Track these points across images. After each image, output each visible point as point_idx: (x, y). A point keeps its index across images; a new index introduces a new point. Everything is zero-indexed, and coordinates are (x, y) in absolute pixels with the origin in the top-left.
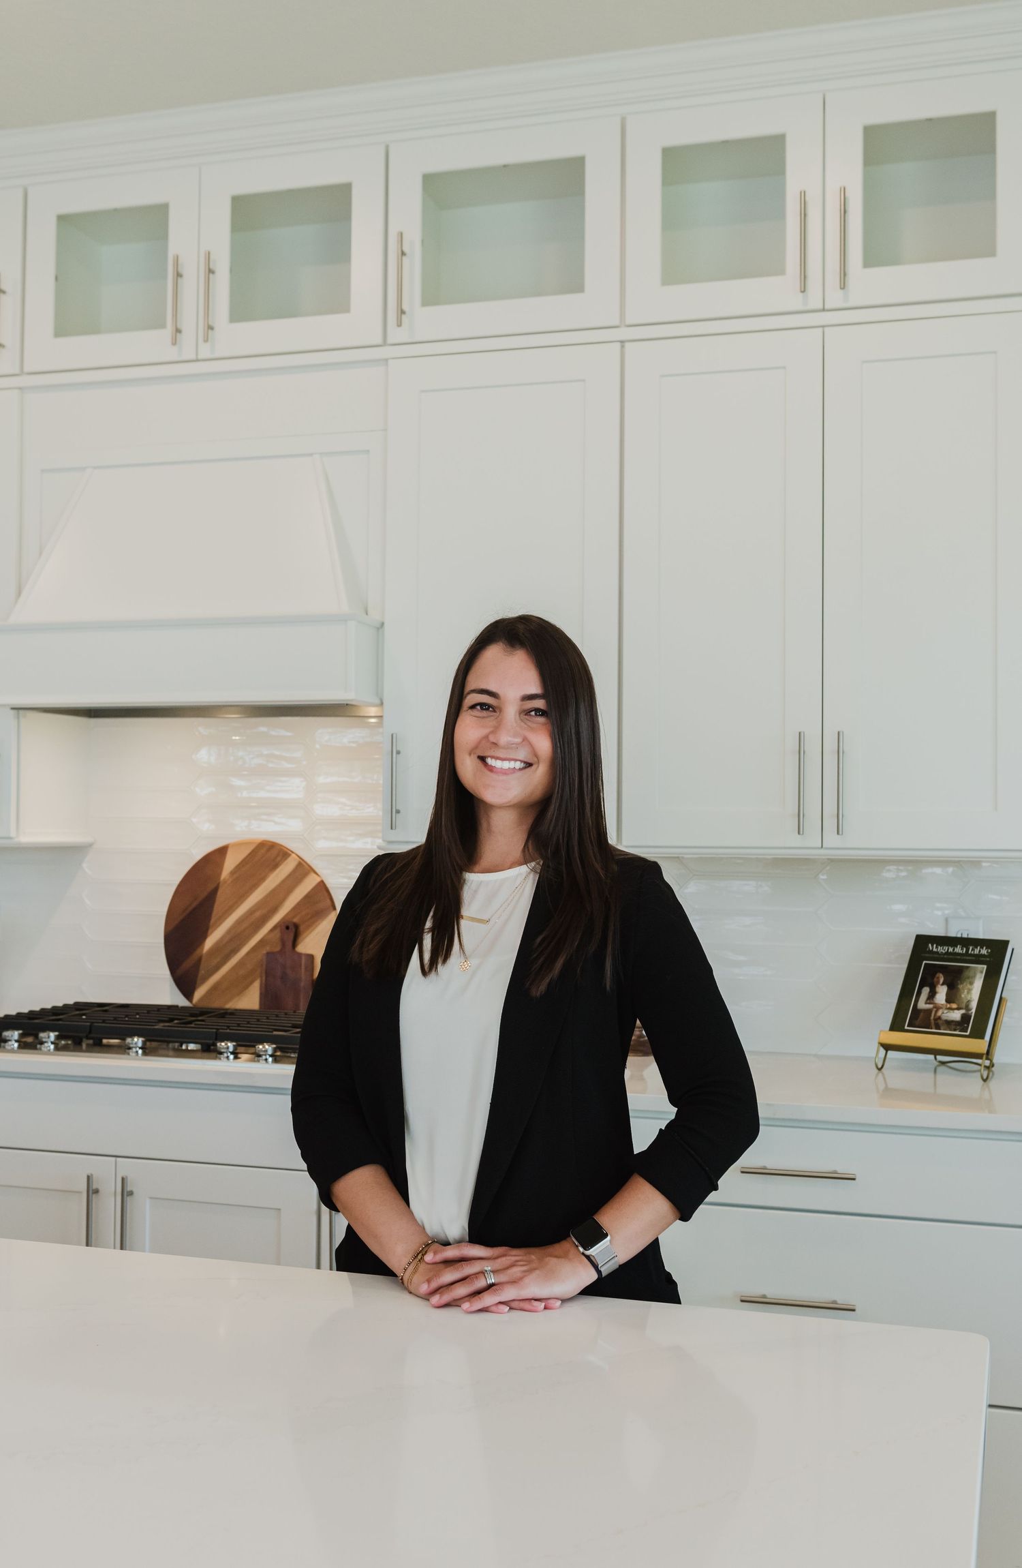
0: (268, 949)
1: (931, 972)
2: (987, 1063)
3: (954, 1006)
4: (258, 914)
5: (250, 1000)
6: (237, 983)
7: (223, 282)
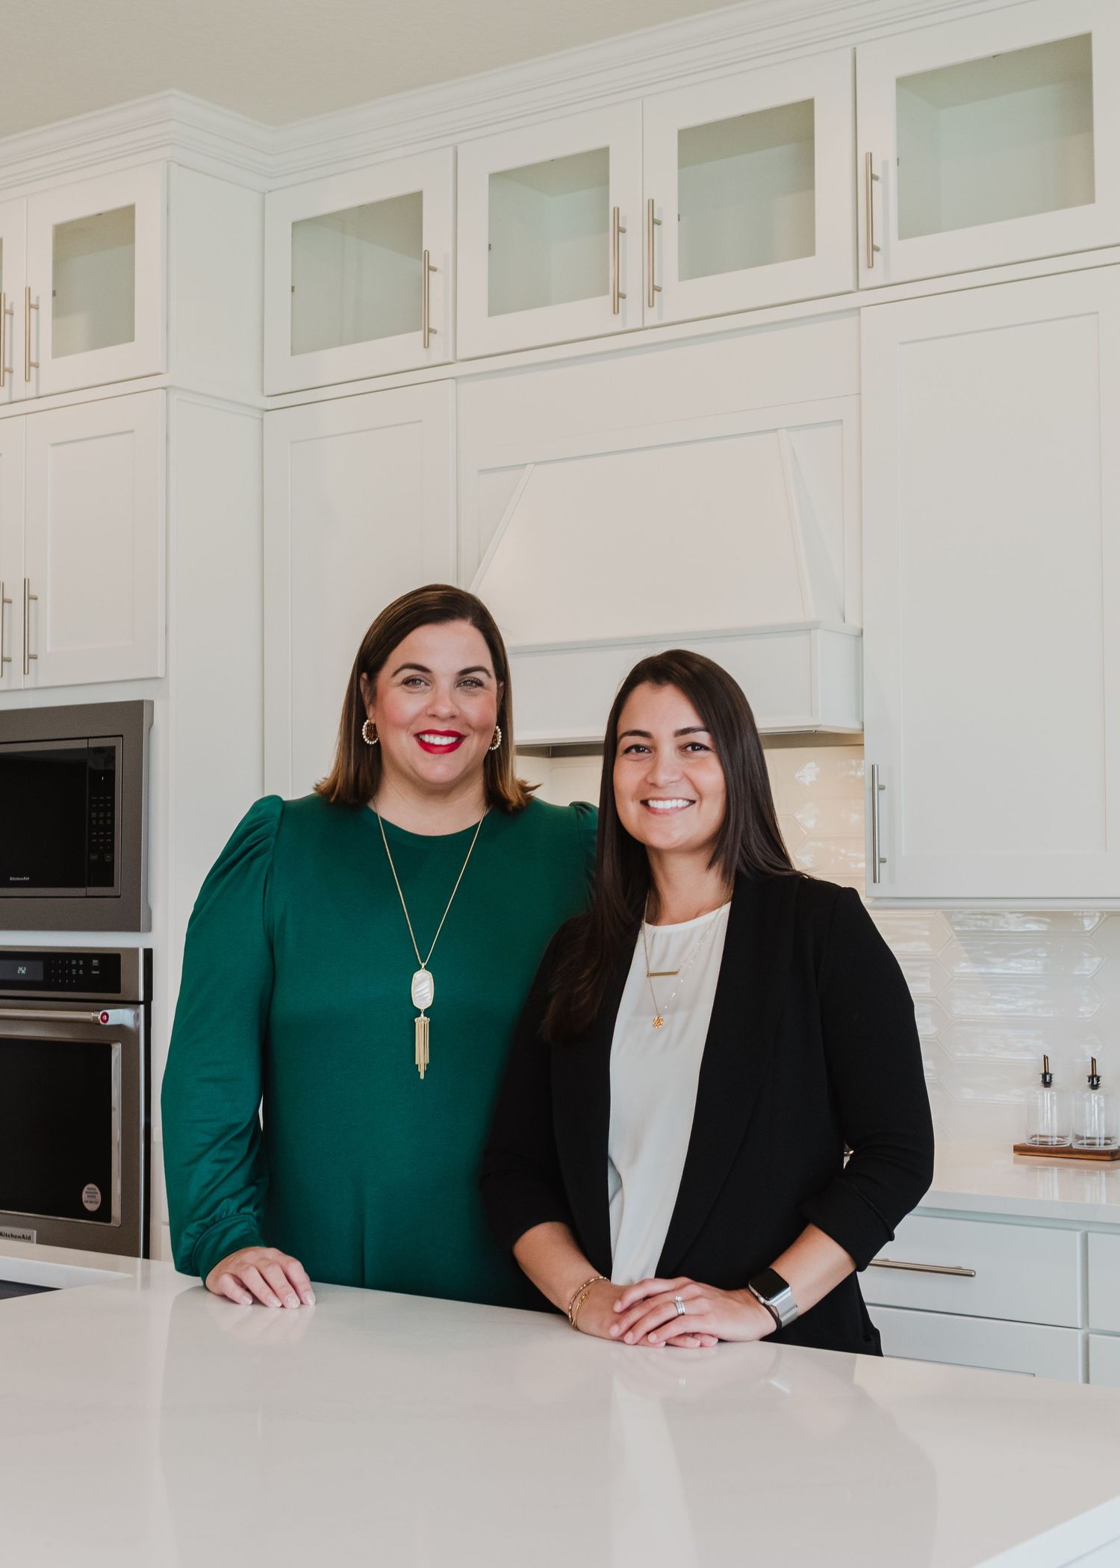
7: (670, 234)
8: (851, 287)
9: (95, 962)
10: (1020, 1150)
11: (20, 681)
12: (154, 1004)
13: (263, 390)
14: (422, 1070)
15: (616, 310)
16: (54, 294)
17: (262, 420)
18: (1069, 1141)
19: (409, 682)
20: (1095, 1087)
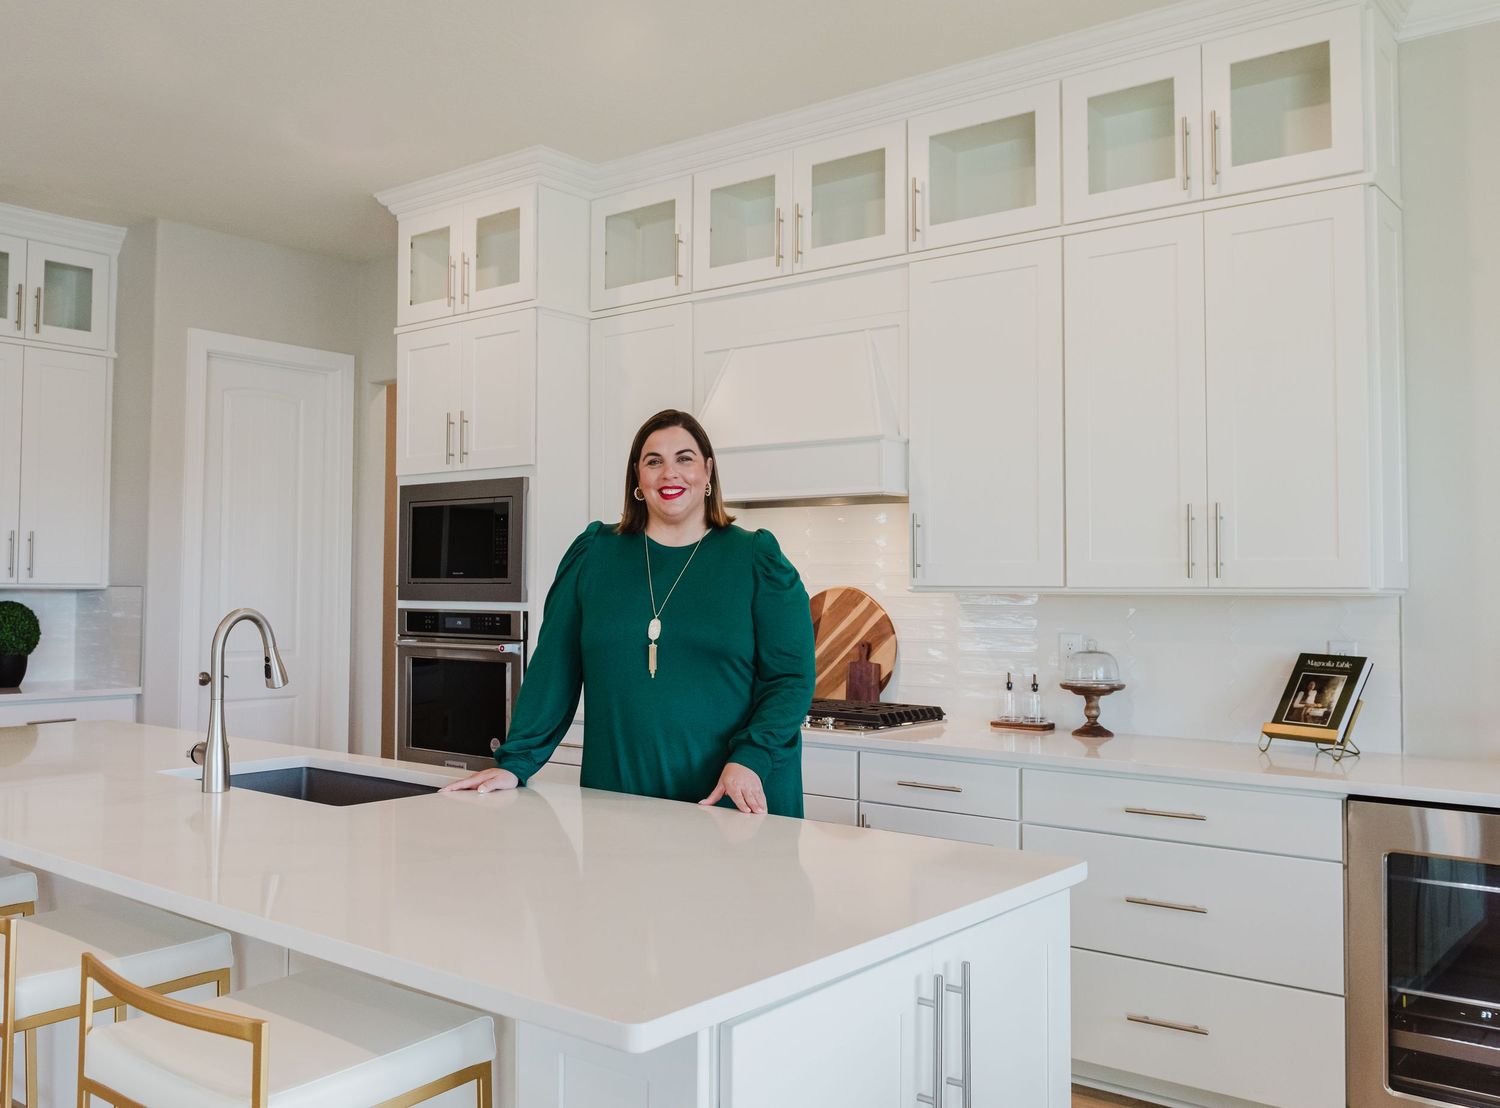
0: (852, 660)
1: (1307, 680)
2: (1342, 747)
3: (1320, 705)
4: (845, 637)
5: (840, 694)
6: (832, 683)
7: (807, 222)
8: (904, 251)
9: (498, 619)
10: (994, 724)
11: (459, 467)
12: (529, 641)
13: (589, 307)
14: (653, 672)
15: (778, 265)
16: (477, 256)
17: (589, 325)
18: (1021, 720)
19: (651, 463)
20: (1035, 690)
